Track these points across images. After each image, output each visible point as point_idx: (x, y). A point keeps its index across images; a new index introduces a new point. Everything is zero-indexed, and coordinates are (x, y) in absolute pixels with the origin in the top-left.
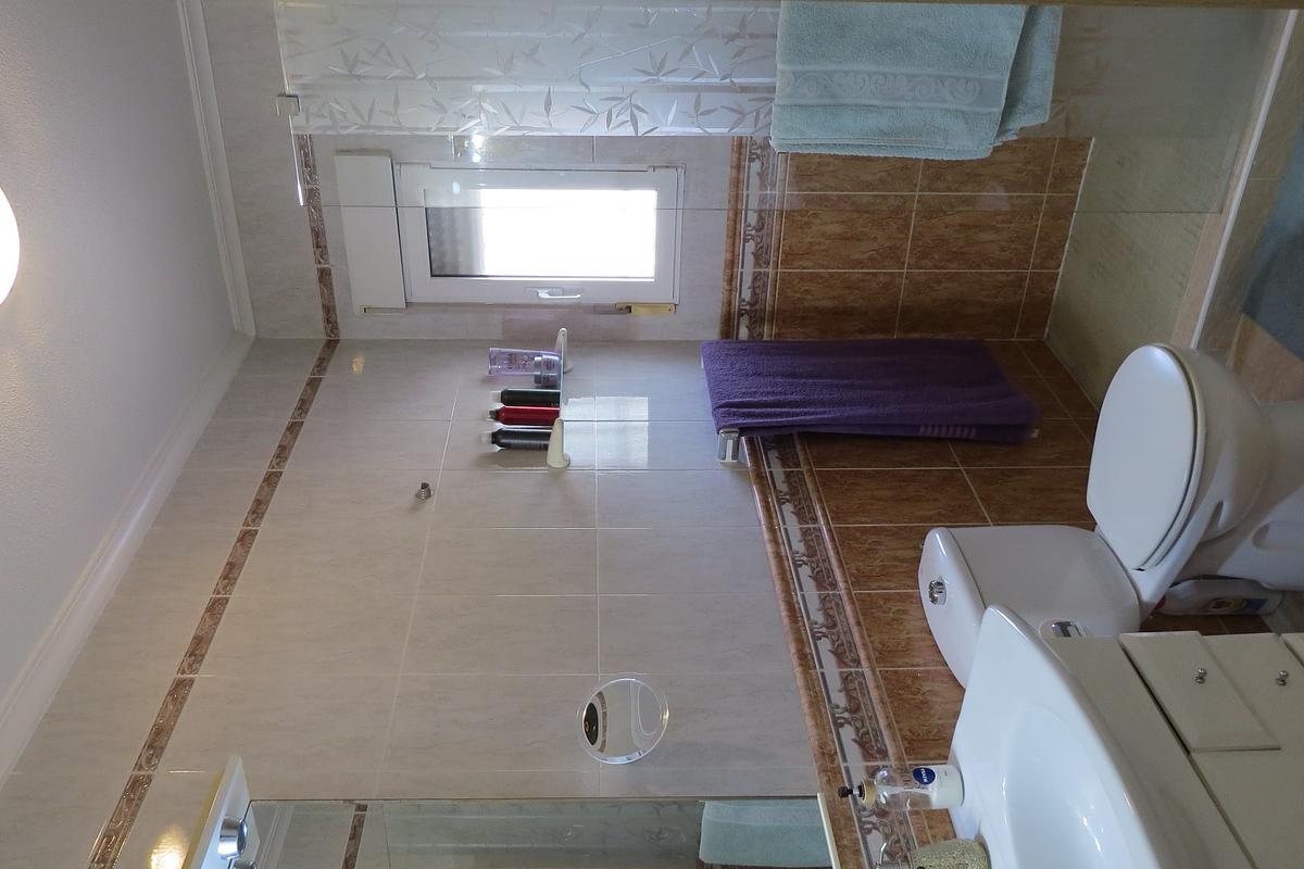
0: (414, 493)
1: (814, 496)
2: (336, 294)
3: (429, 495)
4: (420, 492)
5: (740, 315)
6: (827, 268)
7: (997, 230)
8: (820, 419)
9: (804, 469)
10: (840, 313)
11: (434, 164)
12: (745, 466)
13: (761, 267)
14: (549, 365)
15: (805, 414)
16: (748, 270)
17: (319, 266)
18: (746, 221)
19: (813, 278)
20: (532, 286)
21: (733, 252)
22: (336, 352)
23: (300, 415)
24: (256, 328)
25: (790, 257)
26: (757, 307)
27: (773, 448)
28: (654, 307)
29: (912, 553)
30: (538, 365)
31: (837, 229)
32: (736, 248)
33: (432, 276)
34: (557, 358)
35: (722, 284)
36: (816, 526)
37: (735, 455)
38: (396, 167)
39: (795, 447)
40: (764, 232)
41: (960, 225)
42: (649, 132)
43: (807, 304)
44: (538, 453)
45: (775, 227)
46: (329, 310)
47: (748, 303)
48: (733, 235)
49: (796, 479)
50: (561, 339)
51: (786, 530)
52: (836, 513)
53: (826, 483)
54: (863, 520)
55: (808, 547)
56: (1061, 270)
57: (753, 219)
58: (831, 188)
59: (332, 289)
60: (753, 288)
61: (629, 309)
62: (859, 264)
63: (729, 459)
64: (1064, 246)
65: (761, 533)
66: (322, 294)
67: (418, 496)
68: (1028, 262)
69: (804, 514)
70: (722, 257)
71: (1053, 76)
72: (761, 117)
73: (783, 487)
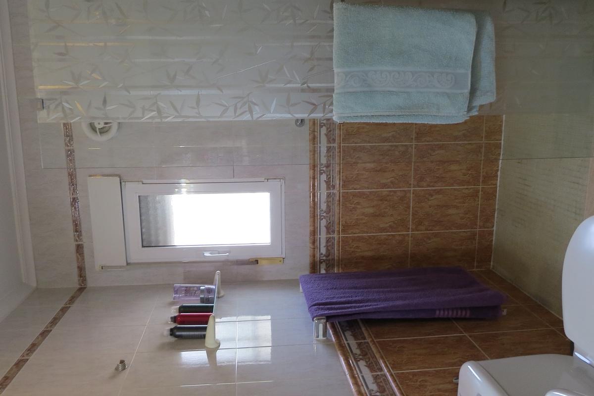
0: (115, 366)
1: (378, 356)
2: (86, 260)
3: (124, 368)
4: (118, 365)
5: (321, 263)
6: (367, 233)
7: (457, 207)
8: (375, 308)
9: (369, 340)
10: (377, 259)
11: (145, 181)
12: (332, 341)
13: (330, 234)
14: (209, 291)
15: (366, 306)
16: (323, 236)
17: (77, 243)
18: (320, 208)
19: (360, 239)
20: (200, 250)
21: (314, 226)
22: (83, 293)
23: (51, 326)
24: (37, 282)
25: (346, 228)
26: (330, 257)
27: (348, 330)
28: (271, 260)
29: (449, 386)
30: (202, 291)
31: (371, 211)
32: (316, 224)
33: (143, 246)
34: (214, 287)
35: (309, 245)
36: (382, 373)
37: (325, 334)
38: (123, 184)
39: (361, 328)
40: (331, 213)
41: (437, 206)
42: (261, 117)
43: (357, 255)
44: (199, 340)
45: (337, 210)
46: (81, 269)
47: (325, 256)
48: (314, 216)
49: (365, 346)
50: (217, 277)
51: (363, 376)
52: (393, 365)
53: (385, 348)
54: (412, 367)
55: (379, 386)
56: (495, 228)
57: (324, 207)
58: (365, 188)
59: (83, 256)
60: (327, 247)
61: (257, 262)
62: (383, 230)
63: (321, 337)
64: (494, 215)
65: (347, 380)
66: (78, 259)
67: (117, 369)
68: (476, 225)
69: (373, 366)
70: (308, 229)
71: (494, 73)
72: (327, 107)
73: (358, 352)
